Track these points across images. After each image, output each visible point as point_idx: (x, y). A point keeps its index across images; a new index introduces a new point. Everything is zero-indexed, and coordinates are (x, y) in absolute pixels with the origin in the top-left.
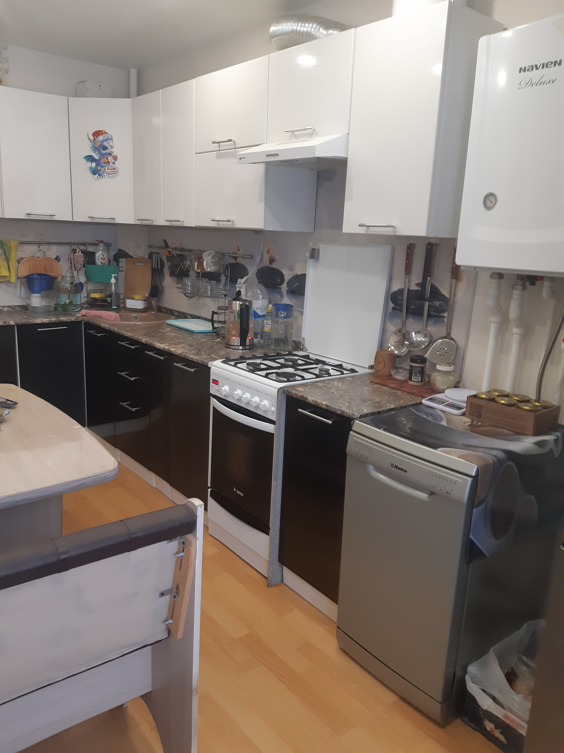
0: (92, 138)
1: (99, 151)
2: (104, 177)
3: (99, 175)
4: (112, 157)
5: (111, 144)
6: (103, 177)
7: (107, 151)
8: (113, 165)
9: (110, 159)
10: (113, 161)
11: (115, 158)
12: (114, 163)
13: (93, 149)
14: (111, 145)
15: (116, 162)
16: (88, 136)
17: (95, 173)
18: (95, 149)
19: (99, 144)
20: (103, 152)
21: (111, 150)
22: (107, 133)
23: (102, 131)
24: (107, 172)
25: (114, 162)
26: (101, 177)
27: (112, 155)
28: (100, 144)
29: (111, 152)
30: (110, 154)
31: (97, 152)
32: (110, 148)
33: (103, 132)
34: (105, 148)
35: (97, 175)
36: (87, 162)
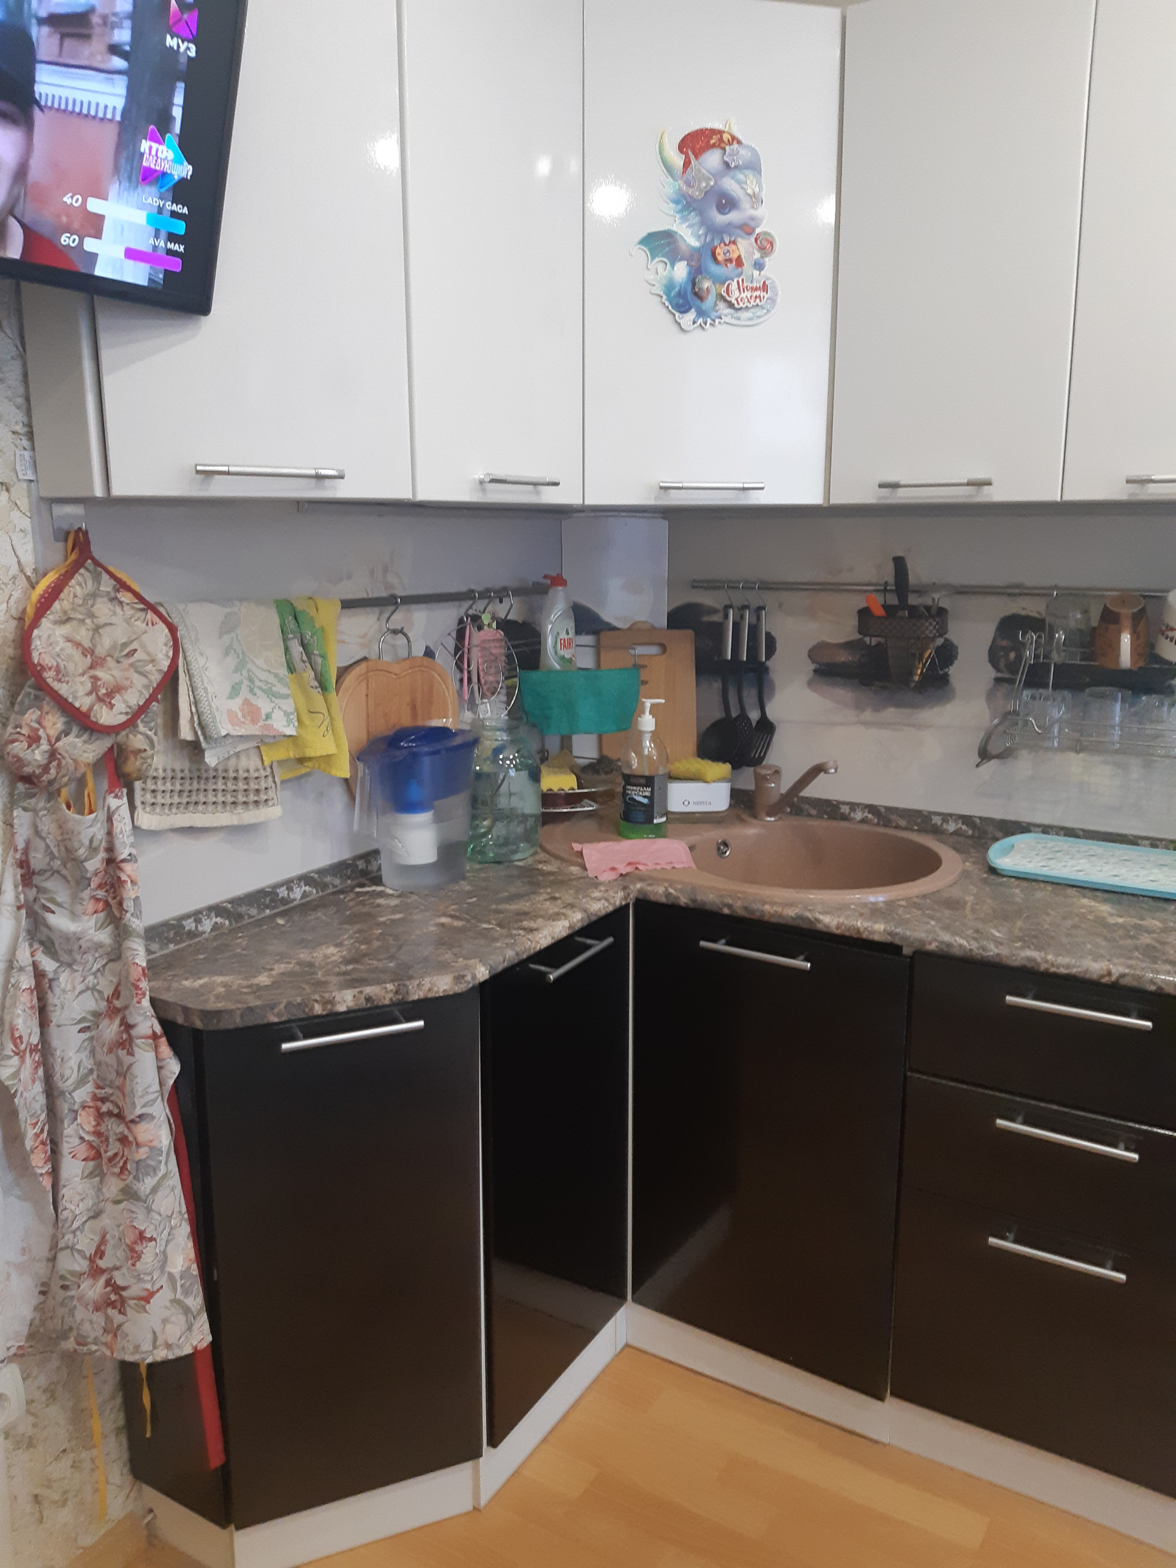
0: (678, 160)
1: (701, 213)
2: (717, 321)
3: (701, 313)
4: (753, 240)
5: (751, 187)
6: (714, 321)
7: (733, 216)
8: (756, 273)
9: (745, 247)
10: (757, 255)
11: (766, 245)
12: (759, 266)
13: (680, 207)
14: (749, 191)
15: (767, 259)
16: (661, 153)
17: (683, 306)
18: (687, 204)
19: (704, 185)
20: (720, 219)
21: (752, 212)
22: (739, 142)
23: (720, 132)
24: (737, 299)
25: (761, 261)
26: (709, 321)
27: (754, 230)
28: (707, 184)
29: (752, 219)
30: (747, 229)
31: (694, 218)
32: (745, 204)
33: (726, 137)
34: (727, 203)
35: (691, 315)
36: (653, 258)
